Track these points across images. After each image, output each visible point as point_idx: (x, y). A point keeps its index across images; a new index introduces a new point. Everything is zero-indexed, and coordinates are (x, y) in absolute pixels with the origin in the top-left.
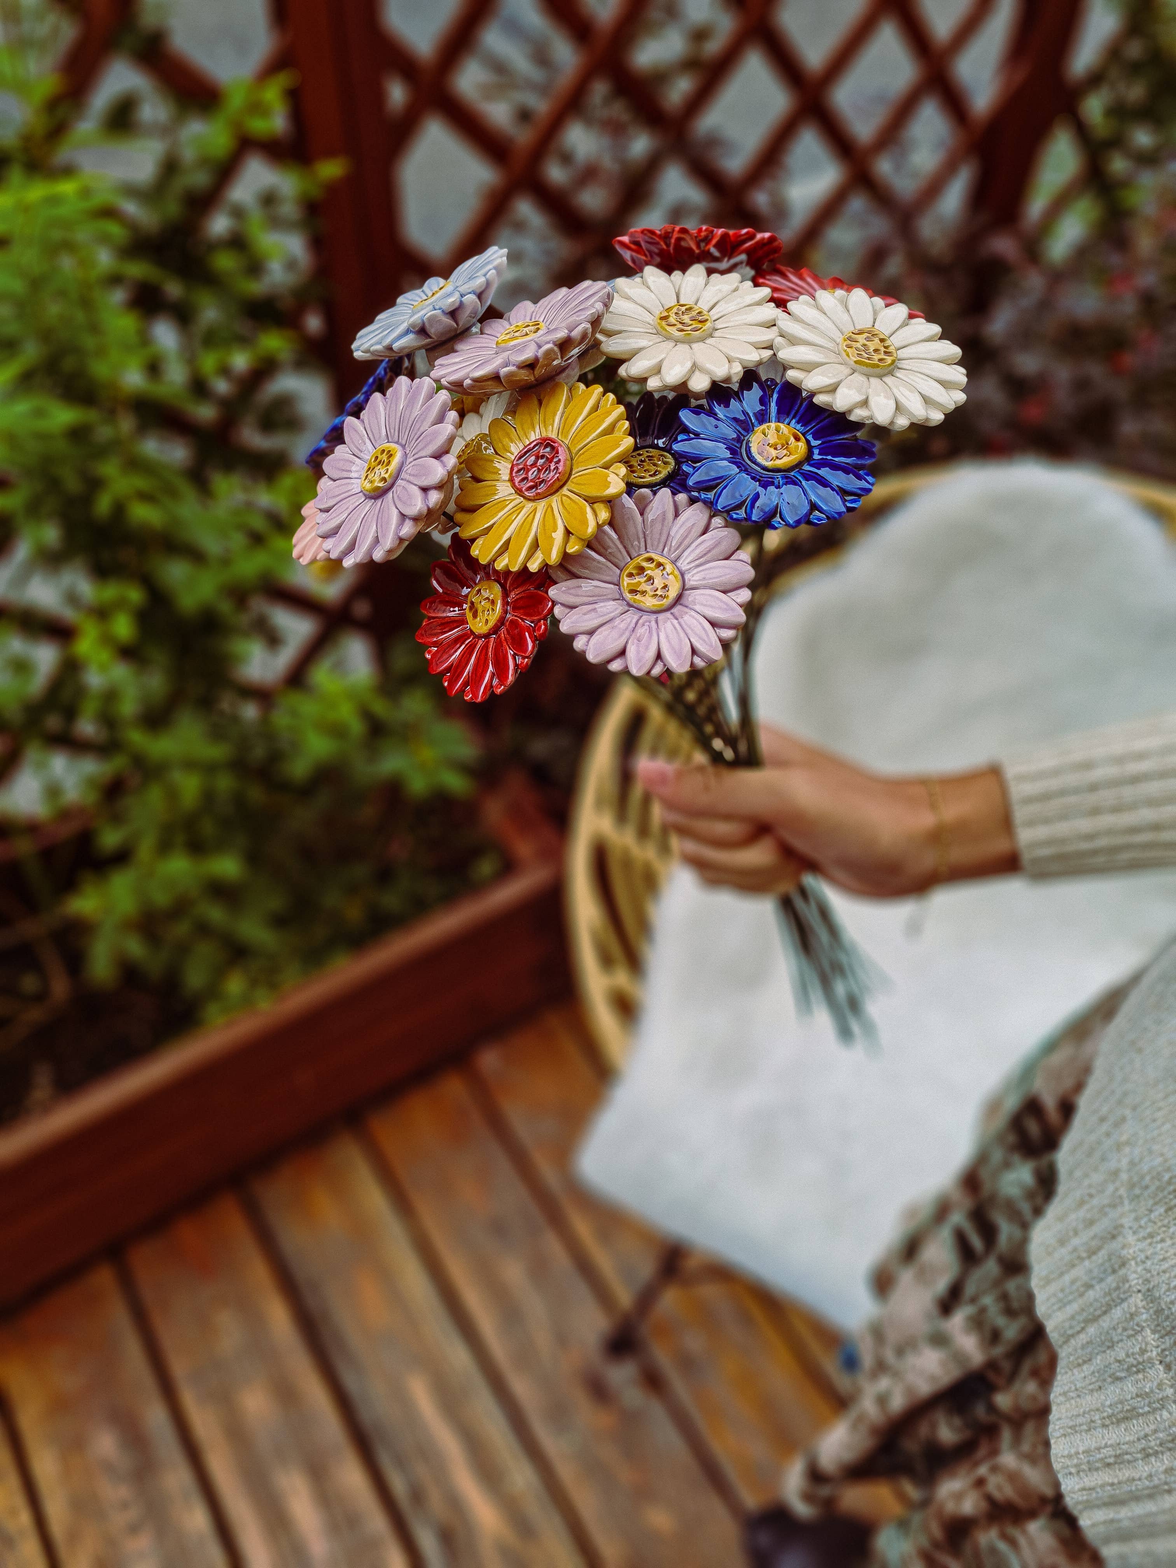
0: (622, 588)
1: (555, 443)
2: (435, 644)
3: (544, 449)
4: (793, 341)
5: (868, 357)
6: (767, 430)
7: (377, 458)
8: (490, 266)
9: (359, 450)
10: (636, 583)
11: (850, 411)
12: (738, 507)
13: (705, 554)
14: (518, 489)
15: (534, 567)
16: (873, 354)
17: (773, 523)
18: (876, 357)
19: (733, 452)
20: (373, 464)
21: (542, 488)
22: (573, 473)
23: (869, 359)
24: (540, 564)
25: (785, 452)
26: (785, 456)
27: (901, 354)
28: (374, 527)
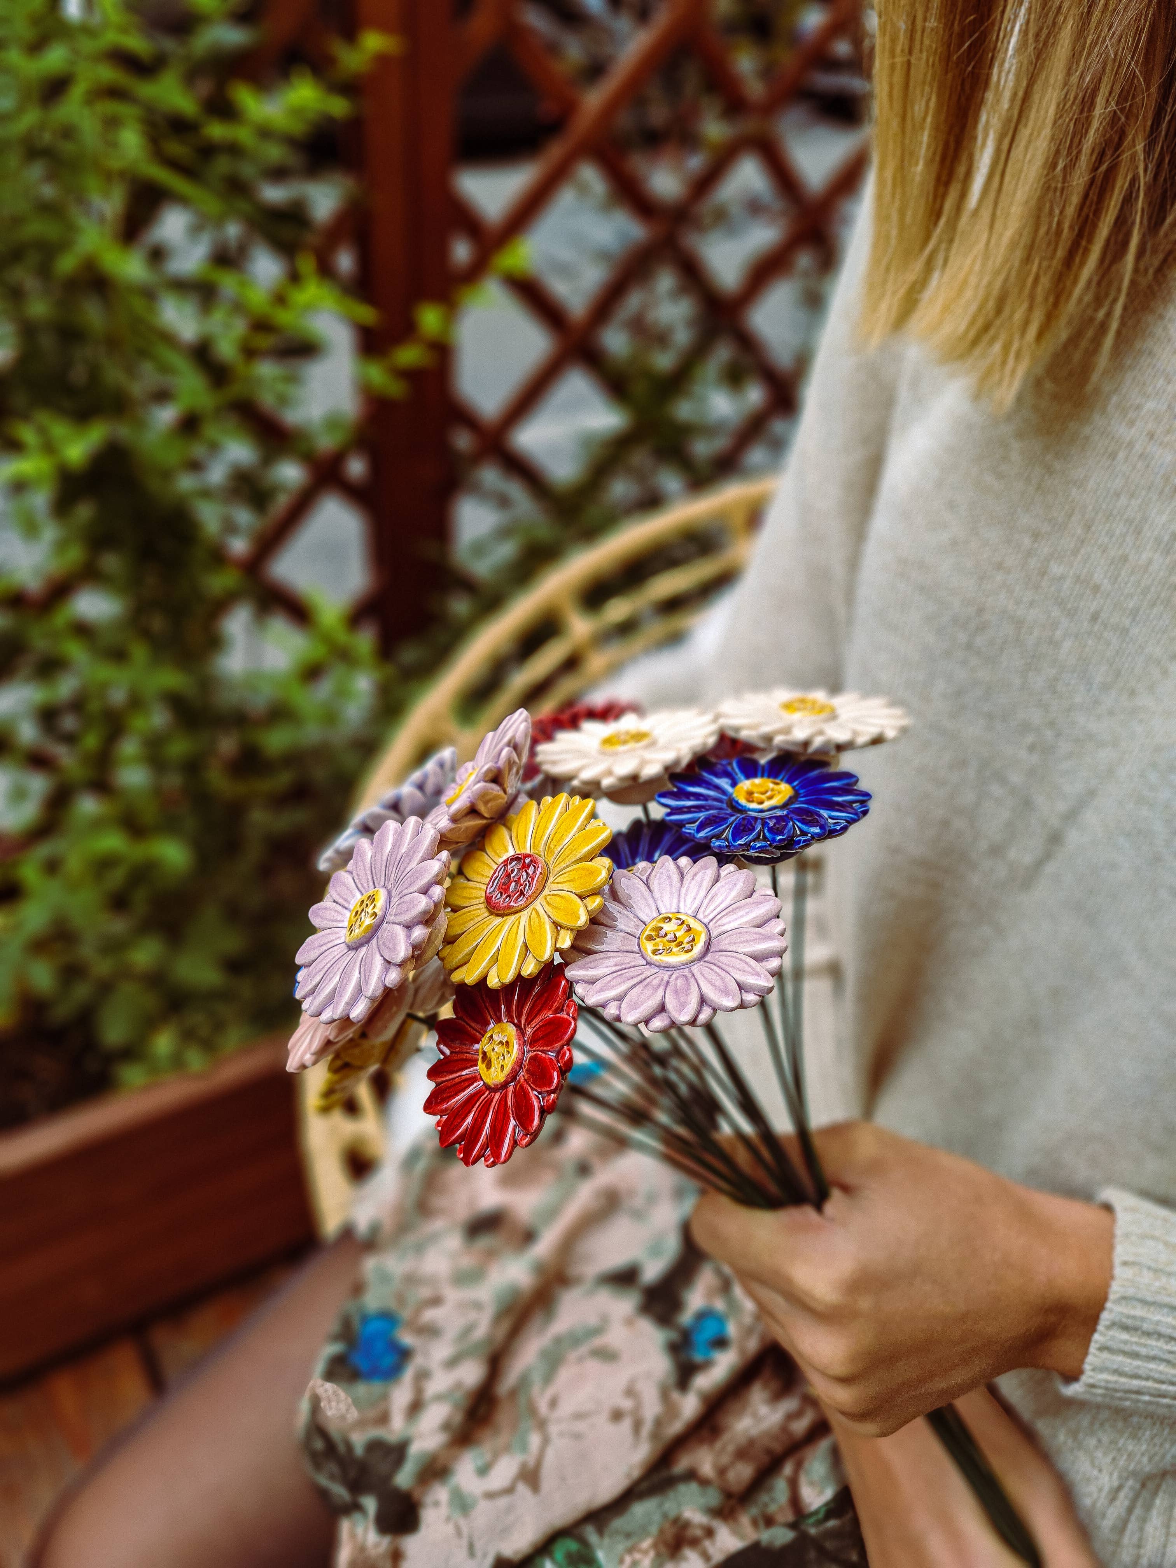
1: (529, 855)
7: (362, 905)
15: (530, 970)
24: (536, 965)
25: (773, 794)
28: (356, 974)
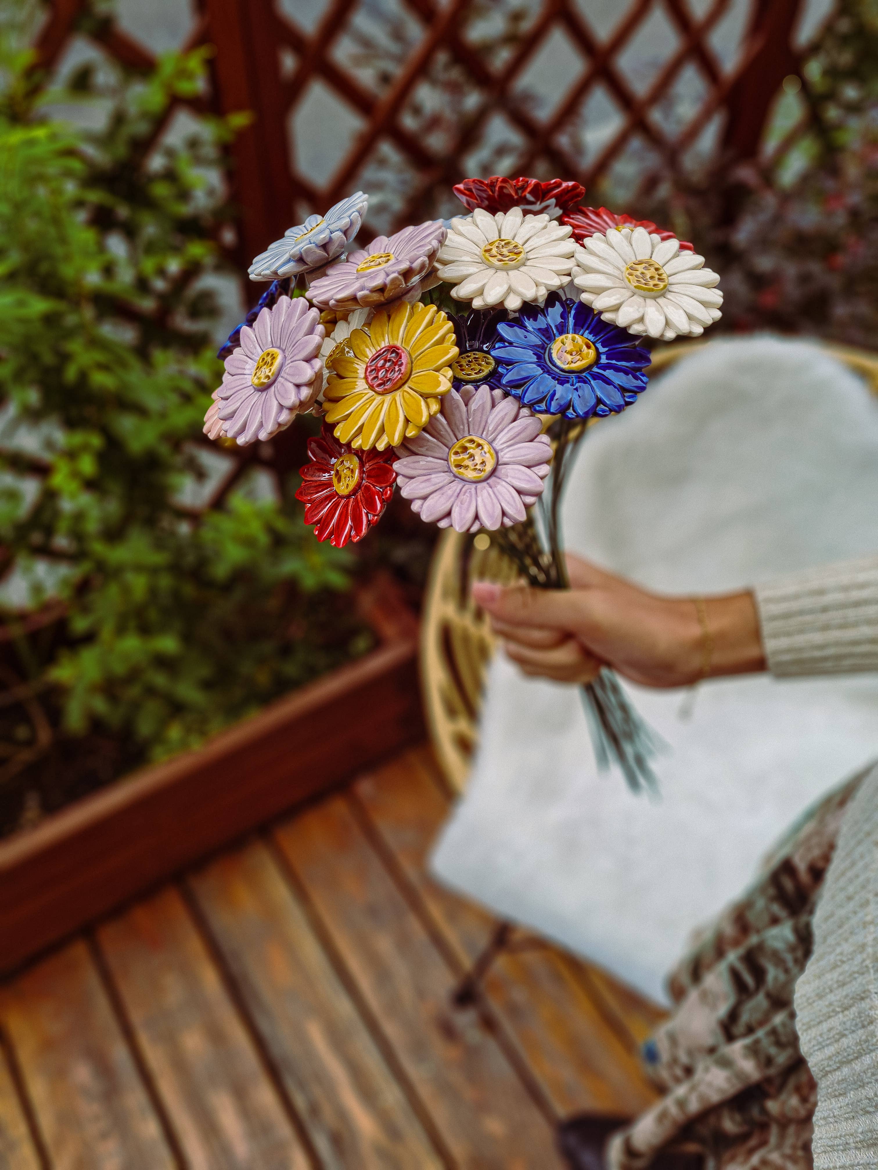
0: (449, 462)
1: (399, 350)
2: (309, 501)
3: (391, 354)
4: (587, 270)
5: (645, 283)
6: (565, 340)
7: (264, 359)
8: (354, 210)
9: (251, 352)
10: (461, 459)
11: (629, 326)
12: (541, 401)
13: (514, 438)
14: (370, 385)
15: (381, 447)
16: (650, 280)
17: (567, 414)
18: (652, 283)
19: (539, 357)
20: (261, 364)
21: (389, 385)
22: (413, 373)
23: (646, 284)
24: (386, 444)
25: (578, 357)
26: (578, 360)
27: (672, 280)
28: (260, 414)
